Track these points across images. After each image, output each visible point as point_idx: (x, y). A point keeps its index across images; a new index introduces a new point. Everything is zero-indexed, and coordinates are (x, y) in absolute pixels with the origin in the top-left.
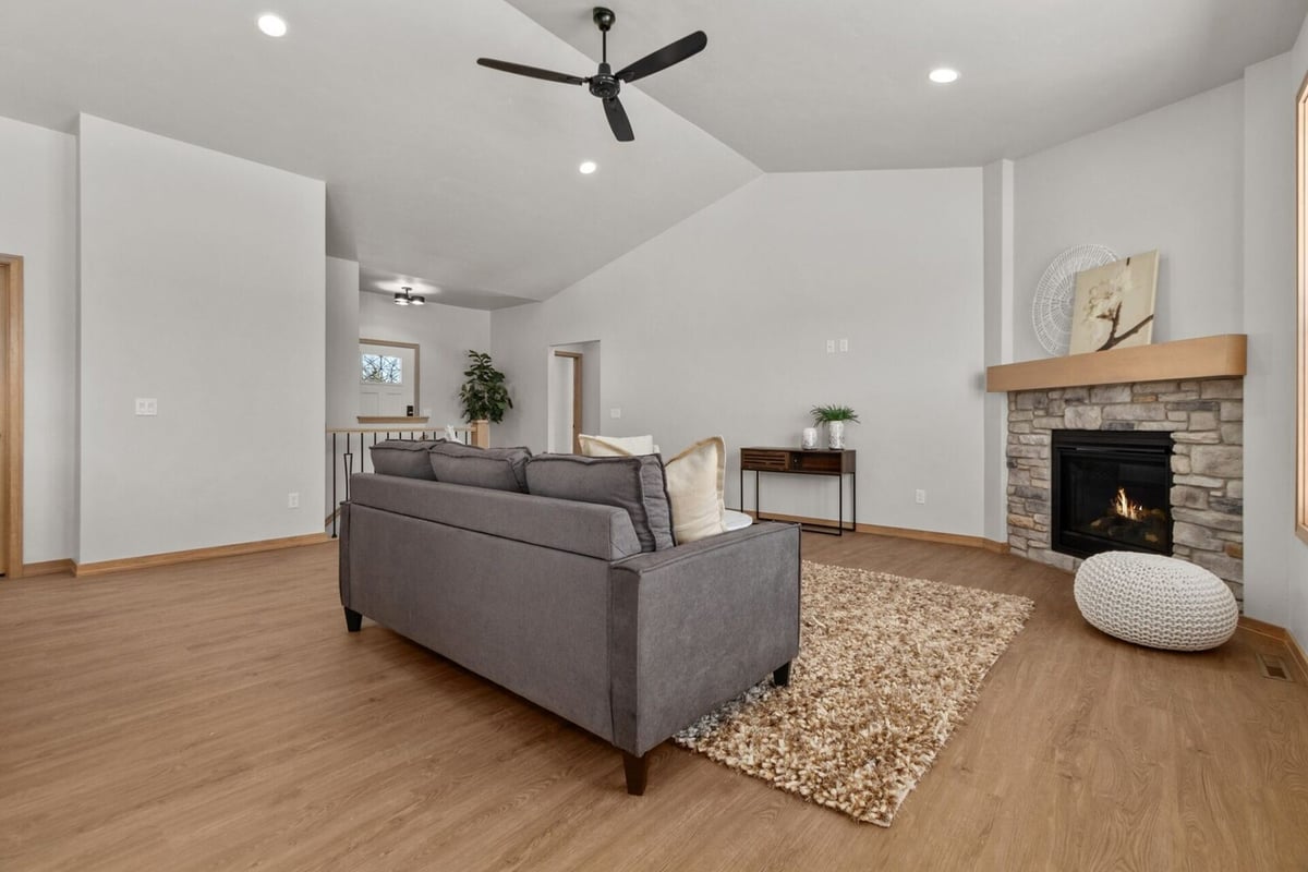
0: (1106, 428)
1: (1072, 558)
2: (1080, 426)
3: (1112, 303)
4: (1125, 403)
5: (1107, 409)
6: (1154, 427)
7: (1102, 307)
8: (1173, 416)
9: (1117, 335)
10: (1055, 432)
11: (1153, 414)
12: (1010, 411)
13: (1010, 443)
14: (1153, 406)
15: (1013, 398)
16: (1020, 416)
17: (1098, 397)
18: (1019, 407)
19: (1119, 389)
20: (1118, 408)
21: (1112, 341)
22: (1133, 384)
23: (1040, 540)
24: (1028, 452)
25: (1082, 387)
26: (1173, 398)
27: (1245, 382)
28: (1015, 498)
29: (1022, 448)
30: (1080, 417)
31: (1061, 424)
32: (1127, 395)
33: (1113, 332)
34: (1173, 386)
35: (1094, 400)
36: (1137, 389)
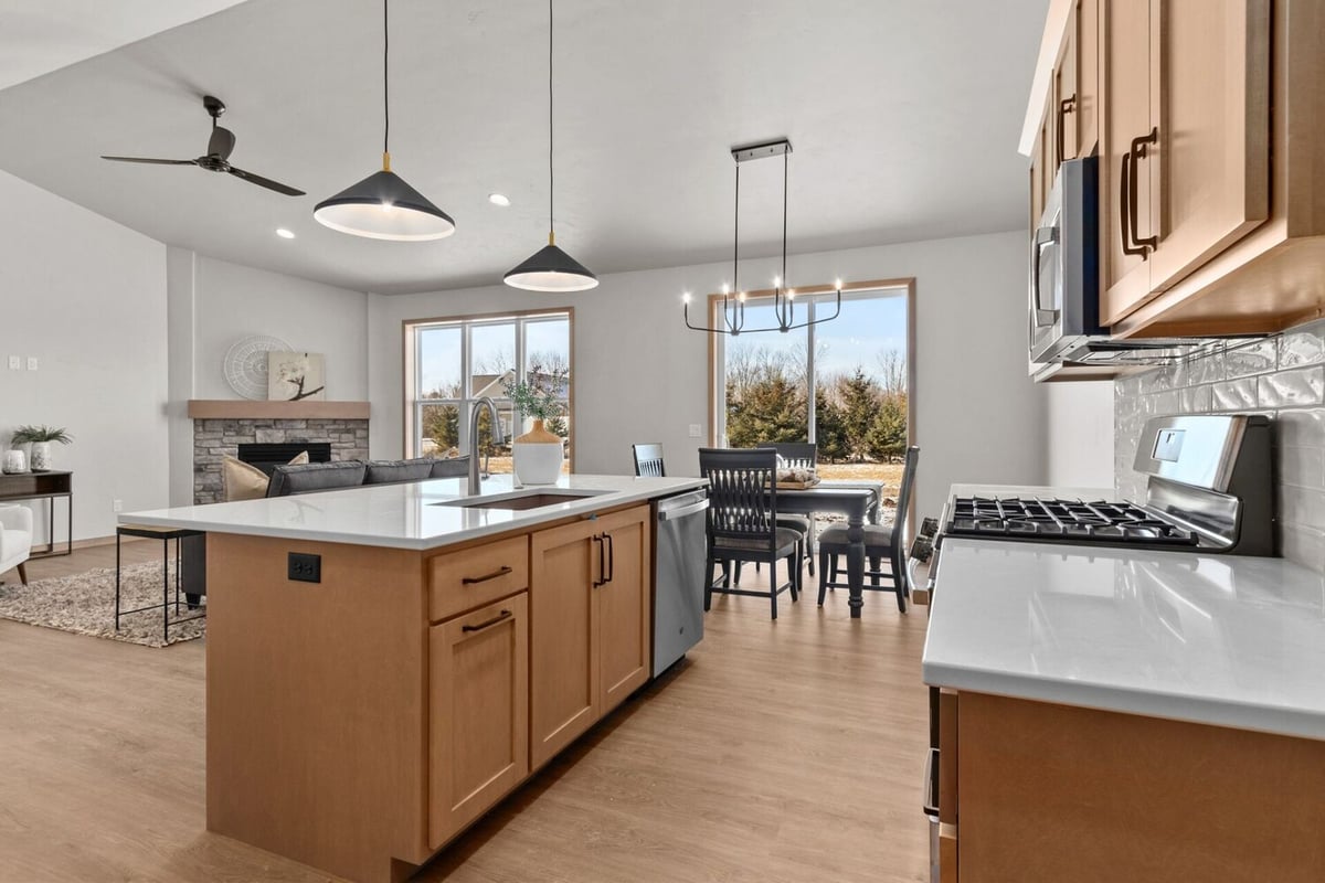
0: (289, 441)
2: (269, 441)
3: (298, 375)
4: (302, 429)
5: (289, 432)
6: (321, 441)
7: (290, 376)
8: (332, 435)
9: (303, 393)
10: (241, 447)
11: (320, 435)
12: (196, 432)
13: (195, 455)
14: (321, 430)
15: (199, 423)
16: (209, 436)
17: (286, 425)
18: (207, 429)
19: (300, 422)
20: (298, 432)
21: (300, 396)
22: (307, 420)
24: (219, 459)
25: (270, 419)
26: (332, 427)
27: (370, 422)
28: (203, 493)
29: (212, 457)
30: (269, 436)
31: (250, 441)
32: (303, 425)
33: (300, 391)
34: (331, 422)
35: (279, 427)
36: (310, 422)
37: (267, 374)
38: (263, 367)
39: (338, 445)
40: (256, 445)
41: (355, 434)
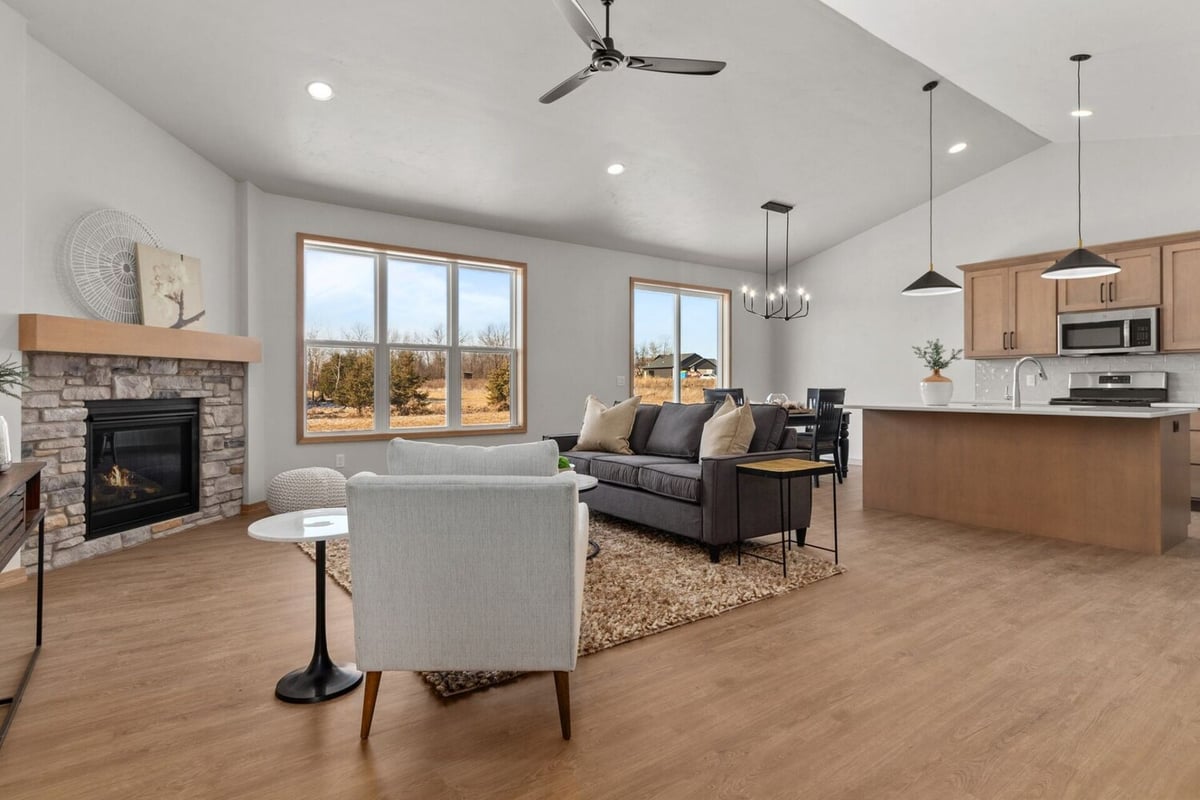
0: (157, 395)
1: (118, 534)
2: (133, 396)
3: (176, 288)
4: (173, 376)
5: (157, 379)
6: (194, 394)
7: (166, 289)
8: (206, 386)
9: (185, 318)
11: (194, 385)
12: (26, 378)
13: (24, 424)
14: (194, 378)
16: (40, 385)
17: (155, 368)
19: (171, 363)
20: (168, 380)
21: (181, 323)
22: (179, 361)
23: (75, 535)
24: (58, 430)
25: (134, 357)
26: (207, 373)
27: (251, 368)
29: (48, 427)
30: (133, 387)
31: (105, 394)
32: (174, 370)
33: (181, 314)
34: (205, 365)
35: (145, 371)
36: (183, 364)
37: (135, 281)
38: (127, 268)
39: (212, 400)
40: (112, 402)
41: (230, 384)
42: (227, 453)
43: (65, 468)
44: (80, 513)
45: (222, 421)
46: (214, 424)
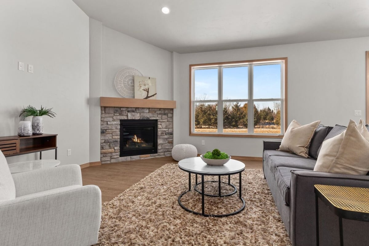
0: (141, 119)
1: (130, 157)
2: (134, 119)
3: (147, 87)
4: (147, 113)
5: (142, 114)
6: (154, 118)
7: (143, 87)
8: (159, 116)
9: (149, 96)
10: (121, 121)
11: (154, 116)
12: (102, 113)
13: (101, 125)
14: (154, 113)
15: (103, 109)
16: (107, 115)
17: (141, 110)
18: (106, 112)
19: (146, 109)
20: (145, 114)
21: (148, 97)
22: (149, 108)
23: (117, 155)
24: (112, 127)
25: (134, 108)
26: (159, 112)
27: (175, 110)
28: (104, 144)
29: (109, 126)
30: (134, 116)
31: (125, 118)
32: (147, 111)
33: (148, 95)
34: (159, 110)
35: (138, 111)
36: (150, 109)
37: (134, 86)
38: (131, 83)
39: (161, 120)
40: (128, 120)
41: (168, 115)
42: (166, 137)
43: (114, 137)
44: (118, 149)
45: (164, 127)
46: (161, 127)
